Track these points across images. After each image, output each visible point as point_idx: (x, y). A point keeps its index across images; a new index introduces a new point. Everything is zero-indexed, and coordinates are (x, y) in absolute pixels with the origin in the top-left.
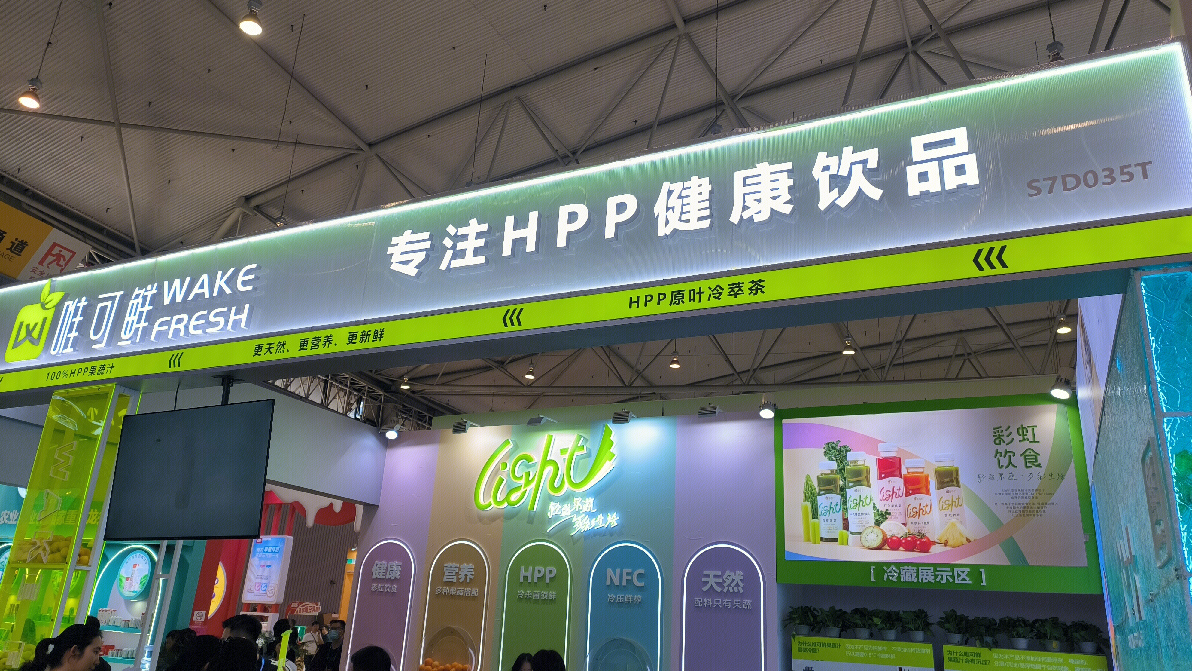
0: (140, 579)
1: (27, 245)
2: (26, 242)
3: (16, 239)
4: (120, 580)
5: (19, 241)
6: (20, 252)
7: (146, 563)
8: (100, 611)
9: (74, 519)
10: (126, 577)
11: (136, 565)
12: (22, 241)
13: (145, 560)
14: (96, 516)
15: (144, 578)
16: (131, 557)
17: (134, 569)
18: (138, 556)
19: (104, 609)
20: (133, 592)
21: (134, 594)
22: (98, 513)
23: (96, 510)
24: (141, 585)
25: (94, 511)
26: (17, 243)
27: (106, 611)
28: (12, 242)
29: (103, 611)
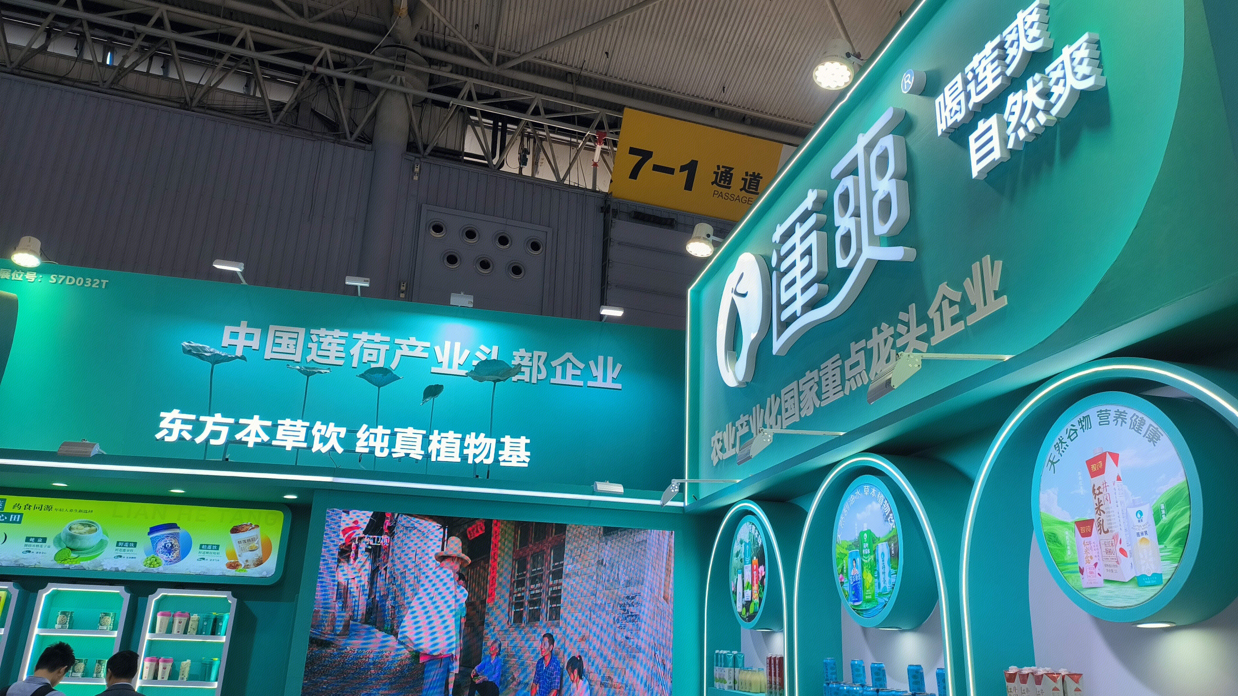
0: (1148, 516)
1: (761, 178)
2: (759, 174)
3: (747, 174)
4: (1053, 538)
5: (750, 175)
6: (756, 189)
7: (1153, 439)
8: (1011, 678)
9: (838, 382)
10: (1071, 521)
11: (1102, 458)
12: (754, 173)
13: (1137, 427)
14: (891, 340)
15: (1169, 505)
16: (1063, 434)
17: (1098, 481)
18: (1095, 420)
19: (1026, 670)
20: (1140, 581)
21: (1149, 592)
22: (891, 331)
23: (884, 326)
24: (1170, 544)
25: (880, 331)
26: (748, 178)
27: (1038, 680)
28: (743, 179)
29: (1024, 678)
